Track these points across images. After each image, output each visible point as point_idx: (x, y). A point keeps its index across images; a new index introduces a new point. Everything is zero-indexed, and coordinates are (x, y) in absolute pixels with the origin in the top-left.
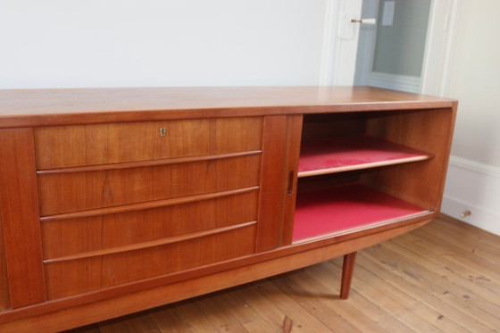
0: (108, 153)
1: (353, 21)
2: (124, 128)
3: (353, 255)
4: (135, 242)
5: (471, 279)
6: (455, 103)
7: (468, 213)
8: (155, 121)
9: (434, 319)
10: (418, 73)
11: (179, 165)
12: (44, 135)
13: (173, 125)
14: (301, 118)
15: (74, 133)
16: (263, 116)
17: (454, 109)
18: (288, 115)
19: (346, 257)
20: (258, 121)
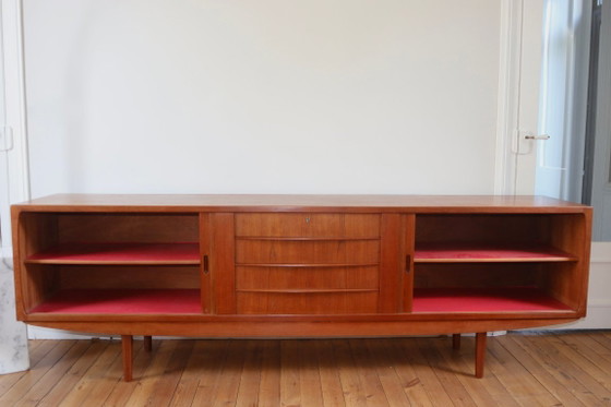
0: (274, 230)
11: (318, 241)
12: (240, 217)
13: (314, 216)
14: (414, 216)
15: (255, 218)
16: (381, 213)
17: (587, 215)
18: (400, 214)
20: (377, 216)
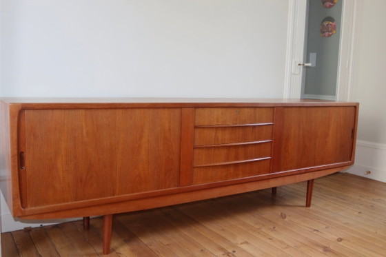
0: (218, 120)
1: (299, 65)
2: (224, 110)
3: (313, 180)
4: (225, 161)
5: (374, 200)
6: (358, 104)
7: (369, 172)
8: (235, 107)
9: (357, 213)
10: (334, 94)
13: (241, 110)
16: (274, 107)
17: (357, 107)
18: (284, 107)
19: (308, 181)
20: (272, 109)
